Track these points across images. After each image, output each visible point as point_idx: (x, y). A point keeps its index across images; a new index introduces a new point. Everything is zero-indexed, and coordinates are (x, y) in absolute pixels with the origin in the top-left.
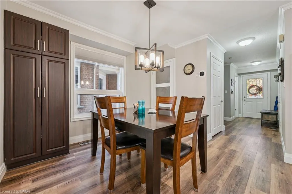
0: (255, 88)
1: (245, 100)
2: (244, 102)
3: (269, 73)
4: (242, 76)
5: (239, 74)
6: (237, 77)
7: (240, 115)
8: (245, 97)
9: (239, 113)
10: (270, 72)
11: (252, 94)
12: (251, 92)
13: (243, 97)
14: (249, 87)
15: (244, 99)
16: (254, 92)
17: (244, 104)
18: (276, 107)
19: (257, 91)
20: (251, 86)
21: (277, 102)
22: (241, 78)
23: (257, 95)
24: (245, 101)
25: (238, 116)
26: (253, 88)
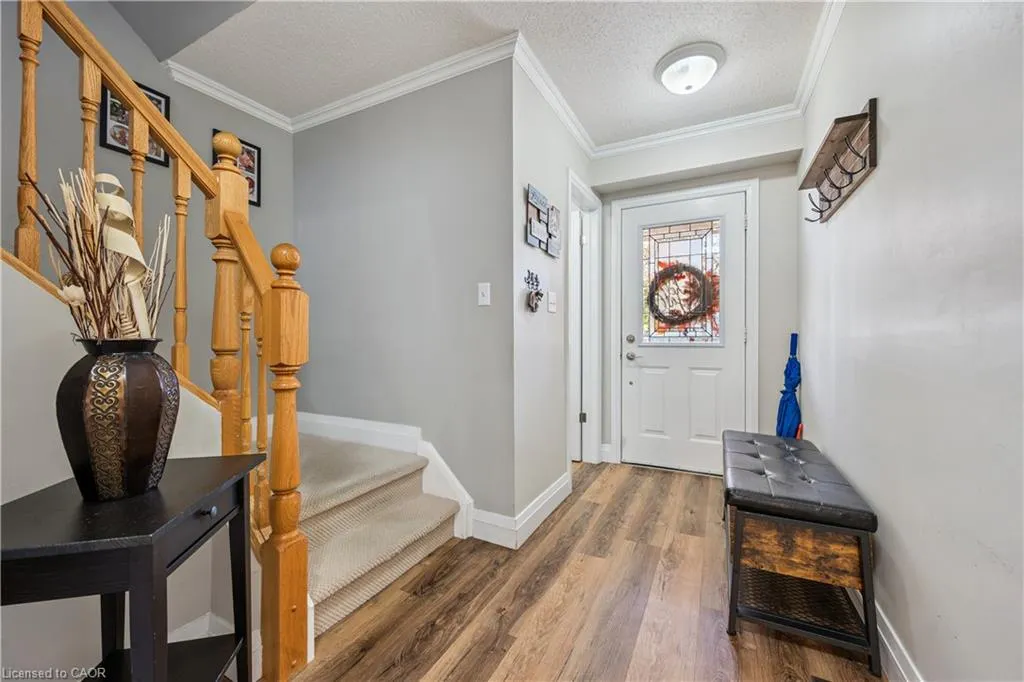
0: (682, 283)
1: (631, 358)
2: (630, 370)
3: (752, 186)
4: (616, 206)
5: (605, 195)
6: (591, 210)
7: (607, 448)
8: (631, 340)
9: (604, 438)
10: (757, 180)
11: (666, 320)
12: (661, 308)
13: (624, 340)
14: (652, 277)
15: (629, 348)
16: (677, 307)
17: (626, 384)
18: (790, 408)
19: (689, 301)
20: (661, 269)
21: (793, 373)
22: (614, 222)
23: (693, 323)
24: (632, 363)
25: (595, 461)
26: (671, 284)
